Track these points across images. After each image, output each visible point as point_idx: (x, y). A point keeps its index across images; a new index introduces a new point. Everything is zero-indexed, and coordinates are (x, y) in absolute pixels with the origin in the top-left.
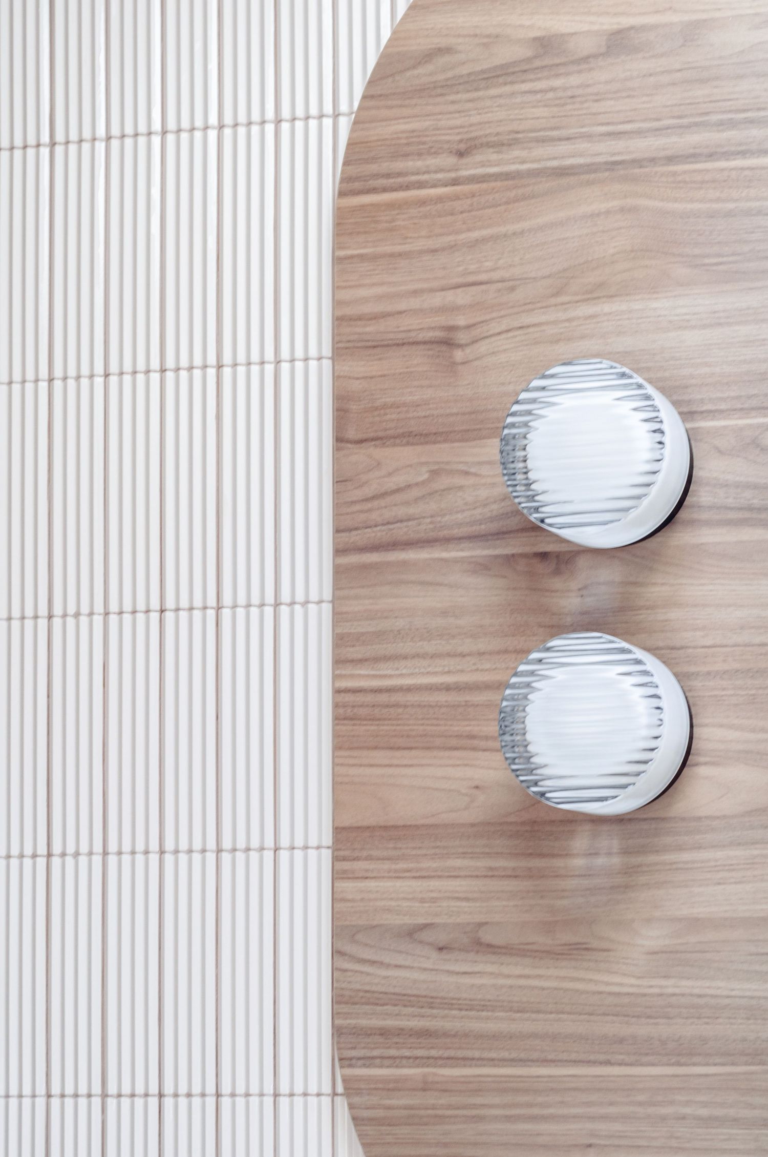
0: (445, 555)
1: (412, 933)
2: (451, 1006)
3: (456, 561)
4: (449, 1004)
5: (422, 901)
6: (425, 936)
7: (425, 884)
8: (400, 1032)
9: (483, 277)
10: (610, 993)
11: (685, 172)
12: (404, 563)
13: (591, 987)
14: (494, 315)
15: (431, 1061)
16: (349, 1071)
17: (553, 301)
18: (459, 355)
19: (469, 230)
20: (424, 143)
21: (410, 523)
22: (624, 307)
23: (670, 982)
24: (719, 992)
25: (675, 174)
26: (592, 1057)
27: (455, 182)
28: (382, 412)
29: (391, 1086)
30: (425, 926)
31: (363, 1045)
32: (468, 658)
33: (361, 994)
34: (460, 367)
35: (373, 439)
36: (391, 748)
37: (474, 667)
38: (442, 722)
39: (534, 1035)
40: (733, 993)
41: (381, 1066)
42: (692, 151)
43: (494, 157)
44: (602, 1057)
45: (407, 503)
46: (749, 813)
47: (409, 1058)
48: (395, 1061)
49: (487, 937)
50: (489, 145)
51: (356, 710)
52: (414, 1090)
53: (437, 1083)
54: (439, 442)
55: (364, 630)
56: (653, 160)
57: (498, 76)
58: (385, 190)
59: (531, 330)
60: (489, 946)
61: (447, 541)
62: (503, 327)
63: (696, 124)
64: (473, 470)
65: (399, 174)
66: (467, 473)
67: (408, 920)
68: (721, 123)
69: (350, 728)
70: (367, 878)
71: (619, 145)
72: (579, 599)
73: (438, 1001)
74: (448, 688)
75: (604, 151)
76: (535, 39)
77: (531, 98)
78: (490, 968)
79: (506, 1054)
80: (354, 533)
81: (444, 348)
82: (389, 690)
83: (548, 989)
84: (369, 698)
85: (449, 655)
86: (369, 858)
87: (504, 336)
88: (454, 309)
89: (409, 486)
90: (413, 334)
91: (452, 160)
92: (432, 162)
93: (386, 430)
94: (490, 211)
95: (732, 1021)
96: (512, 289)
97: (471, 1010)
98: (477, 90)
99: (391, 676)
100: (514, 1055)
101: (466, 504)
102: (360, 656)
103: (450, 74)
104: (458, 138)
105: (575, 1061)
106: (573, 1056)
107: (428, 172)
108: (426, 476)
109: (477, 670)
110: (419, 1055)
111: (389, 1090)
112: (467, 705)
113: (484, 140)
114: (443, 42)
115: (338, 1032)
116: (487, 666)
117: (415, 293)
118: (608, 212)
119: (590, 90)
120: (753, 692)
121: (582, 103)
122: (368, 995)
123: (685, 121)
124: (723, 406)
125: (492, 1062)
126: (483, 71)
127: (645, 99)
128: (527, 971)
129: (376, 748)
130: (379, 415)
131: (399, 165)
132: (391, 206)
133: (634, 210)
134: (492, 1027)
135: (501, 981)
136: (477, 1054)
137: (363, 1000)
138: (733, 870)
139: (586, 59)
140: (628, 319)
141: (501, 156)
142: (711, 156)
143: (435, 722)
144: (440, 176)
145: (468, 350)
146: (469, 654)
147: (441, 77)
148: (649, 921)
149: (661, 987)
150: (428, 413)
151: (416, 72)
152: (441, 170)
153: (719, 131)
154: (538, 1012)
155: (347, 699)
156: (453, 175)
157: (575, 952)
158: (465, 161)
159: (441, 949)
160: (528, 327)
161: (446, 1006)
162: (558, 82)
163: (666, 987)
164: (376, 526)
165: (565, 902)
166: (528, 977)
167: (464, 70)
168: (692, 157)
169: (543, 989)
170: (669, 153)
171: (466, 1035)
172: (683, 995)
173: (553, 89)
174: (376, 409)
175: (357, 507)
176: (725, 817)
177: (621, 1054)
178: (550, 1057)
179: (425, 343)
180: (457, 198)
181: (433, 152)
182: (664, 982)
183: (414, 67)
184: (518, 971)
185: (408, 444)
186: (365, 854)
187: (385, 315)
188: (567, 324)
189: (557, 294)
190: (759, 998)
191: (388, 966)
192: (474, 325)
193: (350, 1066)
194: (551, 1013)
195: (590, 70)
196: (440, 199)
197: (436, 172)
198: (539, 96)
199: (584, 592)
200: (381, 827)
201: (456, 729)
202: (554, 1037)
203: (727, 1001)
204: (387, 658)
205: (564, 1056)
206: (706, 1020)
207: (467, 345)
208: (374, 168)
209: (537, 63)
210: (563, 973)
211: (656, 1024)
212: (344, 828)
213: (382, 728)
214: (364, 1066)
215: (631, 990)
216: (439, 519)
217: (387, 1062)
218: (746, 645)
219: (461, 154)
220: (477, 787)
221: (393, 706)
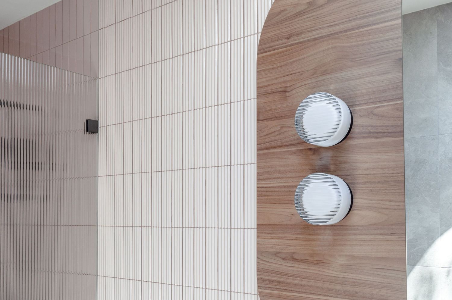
0: (284, 150)
1: (276, 254)
2: (286, 275)
3: (287, 152)
4: (286, 274)
5: (278, 245)
6: (279, 255)
7: (279, 241)
8: (273, 281)
9: (294, 72)
10: (329, 276)
11: (350, 34)
12: (274, 153)
13: (324, 273)
14: (297, 82)
15: (281, 290)
16: (260, 290)
17: (313, 76)
18: (288, 94)
19: (290, 59)
20: (279, 37)
21: (275, 142)
22: (333, 76)
23: (346, 274)
24: (361, 279)
25: (347, 35)
26: (324, 294)
27: (287, 47)
28: (268, 112)
29: (271, 295)
30: (279, 252)
31: (264, 284)
32: (290, 178)
33: (263, 270)
34: (288, 97)
35: (266, 119)
36: (271, 203)
37: (292, 181)
38: (283, 196)
39: (308, 286)
40: (365, 279)
41: (268, 290)
42: (352, 27)
43: (297, 38)
44: (327, 294)
45: (275, 136)
46: (370, 225)
47: (275, 288)
48: (271, 289)
49: (296, 257)
50: (295, 35)
51: (262, 193)
52: (277, 297)
53: (282, 296)
54: (283, 119)
55: (264, 171)
56: (341, 32)
57: (298, 15)
58: (269, 51)
59: (307, 85)
60: (296, 259)
61: (285, 146)
62: (299, 86)
63: (354, 19)
64: (291, 126)
65: (273, 46)
66: (290, 127)
67: (275, 251)
68: (361, 18)
69: (261, 197)
70: (264, 238)
71: (331, 29)
72: (320, 161)
73: (283, 273)
74: (285, 187)
75: (326, 31)
76: (308, 2)
77: (307, 20)
78: (296, 266)
79: (300, 290)
80: (261, 145)
81: (284, 93)
82: (270, 187)
83: (312, 273)
84: (265, 189)
85: (285, 178)
86: (265, 233)
87: (299, 88)
88: (286, 82)
89: (275, 131)
90: (276, 90)
91: (286, 40)
92: (281, 42)
93: (269, 116)
94: (296, 53)
95: (365, 288)
96: (302, 74)
97: (291, 277)
98: (292, 20)
99: (271, 184)
100: (302, 291)
101: (289, 136)
102: (263, 178)
103: (285, 17)
104: (287, 34)
105: (319, 294)
106: (319, 293)
107: (280, 45)
108: (279, 128)
109: (293, 182)
110: (278, 288)
111: (270, 296)
112: (290, 192)
113: (294, 34)
114: (283, 8)
115: (258, 279)
116: (295, 181)
117: (277, 78)
118: (328, 49)
119: (323, 15)
120: (371, 188)
121: (320, 19)
122: (265, 270)
123: (350, 19)
124: (362, 103)
125: (297, 292)
126: (294, 15)
127: (339, 14)
128: (306, 267)
129: (267, 203)
130: (267, 113)
131: (272, 44)
132: (270, 55)
133: (335, 47)
134: (296, 282)
135: (299, 269)
136: (293, 289)
137: (264, 271)
138: (365, 242)
139: (321, 6)
140: (334, 79)
141: (299, 37)
142: (358, 28)
143: (282, 196)
144: (283, 45)
145: (290, 93)
146: (291, 178)
147: (283, 18)
148: (340, 255)
149: (344, 275)
150: (280, 111)
151: (276, 18)
152: (283, 44)
153: (360, 20)
154: (309, 279)
155: (260, 190)
156: (286, 45)
157: (319, 263)
158: (289, 40)
159: (283, 259)
160: (306, 85)
161: (285, 275)
162: (313, 14)
163: (345, 275)
164: (267, 143)
165: (317, 248)
166: (306, 269)
167: (289, 15)
168: (353, 29)
169: (310, 273)
170: (345, 29)
171: (290, 284)
172: (350, 278)
173: (312, 16)
174: (267, 111)
175: (262, 138)
176: (363, 226)
177: (332, 294)
178: (312, 292)
179: (279, 92)
180: (287, 51)
181: (281, 39)
182: (344, 274)
183: (276, 17)
184: (303, 267)
185: (275, 120)
186: (264, 232)
187: (269, 85)
188: (317, 83)
189: (314, 74)
190: (373, 281)
191: (270, 262)
192: (292, 86)
193: (261, 289)
194: (312, 280)
195: (323, 9)
196: (283, 52)
197: (282, 44)
198: (309, 19)
199: (321, 159)
200: (268, 224)
201: (287, 198)
202: (314, 287)
203: (363, 281)
204: (269, 179)
205: (316, 293)
206: (357, 287)
207: (290, 91)
208: (266, 46)
209: (308, 9)
210: (316, 269)
211: (342, 286)
212: (259, 224)
213: (268, 197)
214: (264, 289)
215: (335, 275)
216: (282, 140)
217: (269, 289)
218: (369, 174)
219: (288, 39)
220: (292, 215)
221: (271, 192)
